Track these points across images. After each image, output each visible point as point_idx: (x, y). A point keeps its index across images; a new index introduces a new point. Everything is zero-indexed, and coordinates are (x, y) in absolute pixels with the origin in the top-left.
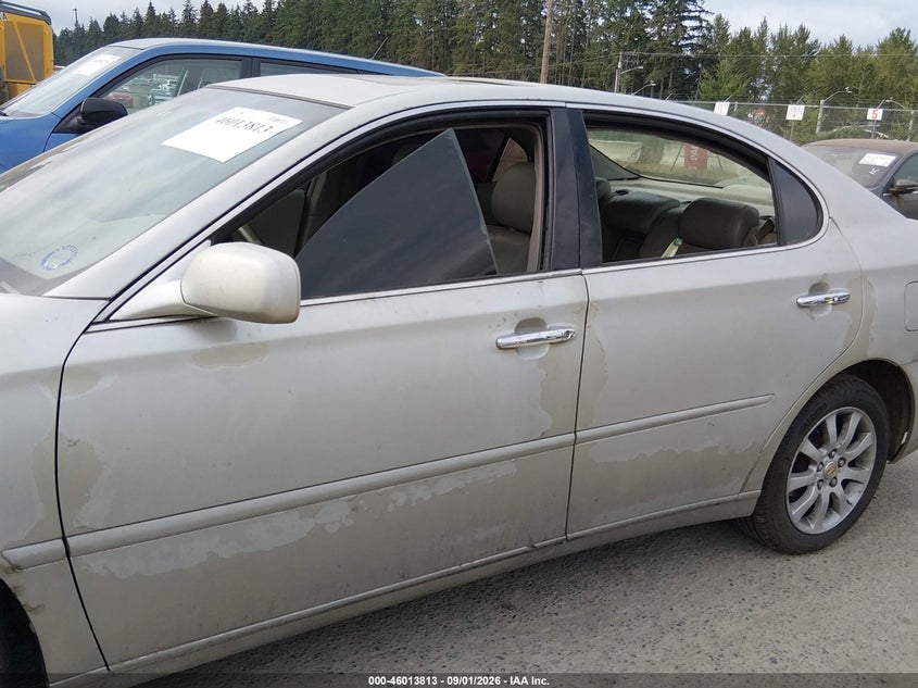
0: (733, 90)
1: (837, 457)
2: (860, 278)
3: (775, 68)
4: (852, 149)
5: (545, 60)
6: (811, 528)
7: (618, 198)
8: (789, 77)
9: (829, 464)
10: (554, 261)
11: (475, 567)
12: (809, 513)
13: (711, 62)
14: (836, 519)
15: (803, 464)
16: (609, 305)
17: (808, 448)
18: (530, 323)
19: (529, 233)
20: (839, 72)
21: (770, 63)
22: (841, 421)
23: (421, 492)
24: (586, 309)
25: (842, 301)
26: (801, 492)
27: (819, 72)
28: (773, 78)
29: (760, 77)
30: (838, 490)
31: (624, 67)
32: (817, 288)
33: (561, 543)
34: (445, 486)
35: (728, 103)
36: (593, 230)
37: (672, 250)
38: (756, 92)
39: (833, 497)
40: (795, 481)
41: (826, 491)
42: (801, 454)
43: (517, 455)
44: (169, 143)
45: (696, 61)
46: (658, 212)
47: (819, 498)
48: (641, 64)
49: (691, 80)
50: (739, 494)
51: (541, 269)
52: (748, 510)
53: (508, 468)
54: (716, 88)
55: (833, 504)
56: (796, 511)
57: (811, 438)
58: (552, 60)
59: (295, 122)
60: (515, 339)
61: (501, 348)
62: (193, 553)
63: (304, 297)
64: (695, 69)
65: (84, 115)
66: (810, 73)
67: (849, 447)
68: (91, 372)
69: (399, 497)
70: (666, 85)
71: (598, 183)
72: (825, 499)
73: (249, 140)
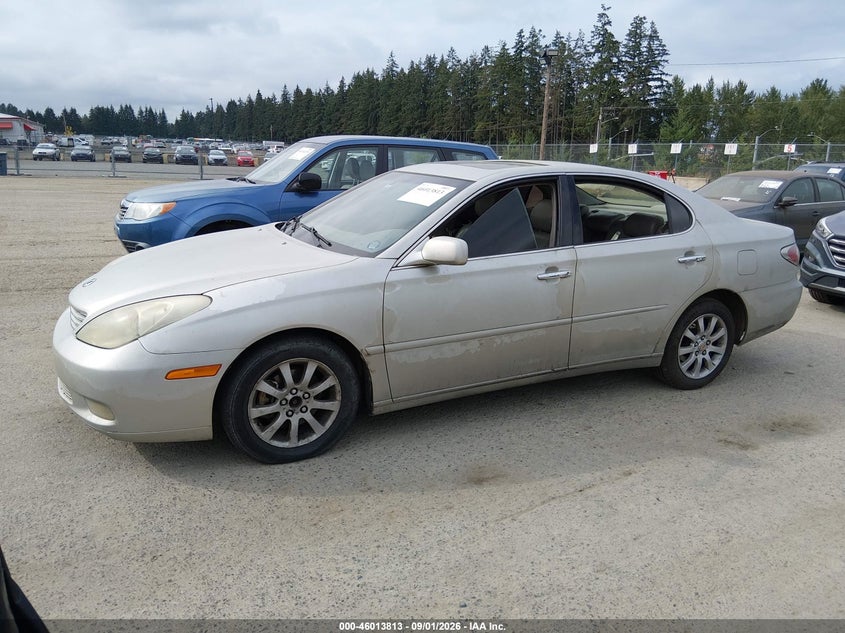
0: (685, 133)
1: (705, 340)
2: (713, 249)
3: (720, 114)
4: (755, 177)
5: (545, 115)
6: (693, 376)
7: (593, 214)
8: (732, 120)
9: (701, 343)
10: (560, 243)
11: (527, 377)
12: (691, 368)
13: (671, 111)
14: (706, 373)
15: (687, 342)
16: (586, 261)
17: (689, 334)
18: (551, 269)
19: (549, 232)
20: (771, 114)
21: (717, 110)
22: (707, 322)
23: (506, 339)
24: (576, 263)
25: (703, 259)
26: (687, 356)
27: (755, 115)
28: (720, 121)
29: (709, 120)
30: (707, 357)
31: (603, 119)
32: (689, 253)
33: (565, 370)
34: (517, 337)
35: (681, 145)
36: (579, 229)
37: (616, 237)
38: (707, 132)
39: (704, 360)
40: (683, 351)
41: (700, 357)
42: (685, 337)
43: (547, 327)
44: (401, 199)
45: (660, 111)
46: (613, 221)
47: (696, 361)
48: (617, 116)
49: (656, 126)
50: (652, 353)
51: (555, 246)
52: (657, 363)
53: (541, 332)
54: (672, 133)
55: (704, 365)
56: (684, 367)
57: (691, 330)
58: (550, 115)
59: (453, 189)
60: (545, 275)
61: (539, 279)
62: (425, 355)
63: (469, 257)
64: (658, 116)
65: (300, 182)
66: (748, 116)
67: (712, 334)
68: (393, 285)
69: (498, 341)
70: (636, 131)
71: (581, 207)
72: (700, 361)
73: (438, 197)
